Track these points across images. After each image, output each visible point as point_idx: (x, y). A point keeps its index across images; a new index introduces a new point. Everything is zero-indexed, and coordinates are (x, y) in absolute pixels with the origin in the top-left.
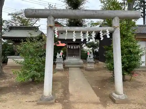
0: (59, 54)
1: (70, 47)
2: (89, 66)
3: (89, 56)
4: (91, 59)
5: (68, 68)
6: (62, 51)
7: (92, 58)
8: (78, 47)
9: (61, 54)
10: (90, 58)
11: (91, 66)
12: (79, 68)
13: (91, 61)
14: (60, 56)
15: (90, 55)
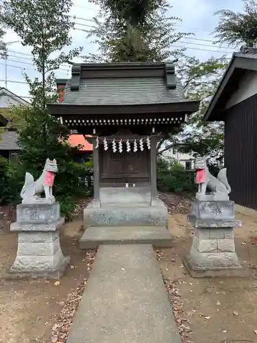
0: (36, 178)
1: (110, 145)
2: (207, 249)
3: (204, 188)
4: (216, 205)
5: (94, 247)
6: (51, 166)
7: (224, 204)
8: (145, 145)
9: (46, 181)
10: (213, 203)
11: (218, 250)
12: (150, 247)
13: (218, 216)
14: (40, 189)
15: (214, 182)
